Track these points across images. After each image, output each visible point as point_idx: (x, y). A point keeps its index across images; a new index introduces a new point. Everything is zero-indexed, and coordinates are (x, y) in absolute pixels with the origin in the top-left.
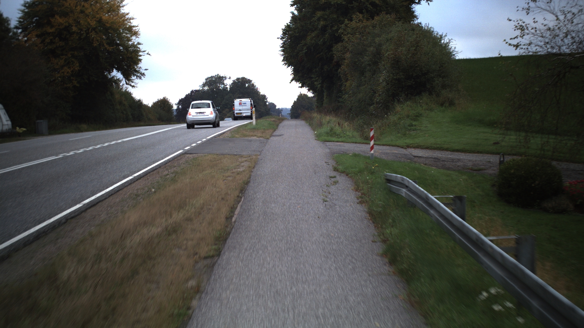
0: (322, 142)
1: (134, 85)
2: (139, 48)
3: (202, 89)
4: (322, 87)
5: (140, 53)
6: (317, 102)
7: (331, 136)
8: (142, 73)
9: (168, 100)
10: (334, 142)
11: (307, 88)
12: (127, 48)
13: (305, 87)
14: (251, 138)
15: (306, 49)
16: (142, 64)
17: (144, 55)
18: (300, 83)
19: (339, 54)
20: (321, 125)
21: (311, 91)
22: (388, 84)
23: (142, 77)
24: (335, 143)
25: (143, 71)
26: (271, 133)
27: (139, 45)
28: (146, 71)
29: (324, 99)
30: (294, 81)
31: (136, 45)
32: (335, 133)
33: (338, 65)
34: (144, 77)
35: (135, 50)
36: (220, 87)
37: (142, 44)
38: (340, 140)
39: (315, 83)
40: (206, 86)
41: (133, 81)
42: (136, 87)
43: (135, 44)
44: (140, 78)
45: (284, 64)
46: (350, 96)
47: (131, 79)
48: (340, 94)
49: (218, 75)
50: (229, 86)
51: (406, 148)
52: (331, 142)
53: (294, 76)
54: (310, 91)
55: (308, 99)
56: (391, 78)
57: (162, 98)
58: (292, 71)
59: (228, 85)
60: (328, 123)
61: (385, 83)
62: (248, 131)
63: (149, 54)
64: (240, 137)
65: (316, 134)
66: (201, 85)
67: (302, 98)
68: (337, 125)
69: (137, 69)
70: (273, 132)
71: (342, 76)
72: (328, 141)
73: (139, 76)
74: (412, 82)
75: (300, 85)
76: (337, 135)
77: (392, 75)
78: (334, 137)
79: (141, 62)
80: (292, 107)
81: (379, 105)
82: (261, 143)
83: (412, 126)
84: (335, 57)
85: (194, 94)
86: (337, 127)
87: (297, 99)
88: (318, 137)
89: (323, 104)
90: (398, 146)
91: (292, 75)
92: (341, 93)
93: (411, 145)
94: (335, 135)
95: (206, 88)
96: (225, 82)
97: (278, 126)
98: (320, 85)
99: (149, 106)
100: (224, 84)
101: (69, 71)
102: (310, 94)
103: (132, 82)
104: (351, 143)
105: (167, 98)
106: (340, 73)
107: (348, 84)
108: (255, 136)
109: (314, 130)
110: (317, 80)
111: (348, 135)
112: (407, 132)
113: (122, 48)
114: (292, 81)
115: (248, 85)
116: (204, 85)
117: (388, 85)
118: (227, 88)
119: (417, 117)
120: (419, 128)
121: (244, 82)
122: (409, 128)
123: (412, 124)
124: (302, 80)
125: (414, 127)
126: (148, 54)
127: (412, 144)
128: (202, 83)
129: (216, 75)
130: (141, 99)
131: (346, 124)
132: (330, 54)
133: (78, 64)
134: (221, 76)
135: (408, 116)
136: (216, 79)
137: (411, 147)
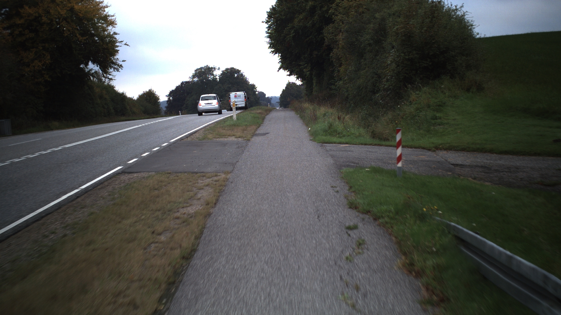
0: (319, 144)
1: (112, 78)
2: (116, 39)
3: (192, 81)
4: (311, 74)
5: (117, 44)
6: (306, 90)
7: (331, 134)
8: (120, 64)
9: (154, 92)
10: (335, 143)
11: (296, 76)
12: (102, 38)
13: (293, 75)
14: (227, 139)
15: (293, 33)
16: (119, 55)
17: (121, 46)
18: (288, 71)
19: (331, 36)
20: (315, 119)
21: (300, 79)
22: (398, 66)
23: (120, 69)
24: (337, 145)
25: (121, 63)
26: (253, 131)
27: (116, 35)
28: (124, 62)
29: (314, 87)
30: (282, 69)
31: (112, 35)
32: (335, 131)
33: (330, 49)
34: (122, 69)
35: (112, 40)
36: (209, 78)
37: (119, 34)
38: (343, 140)
39: (304, 70)
40: (196, 77)
41: (110, 73)
42: (114, 80)
43: (111, 33)
44: (118, 71)
45: (271, 52)
46: (346, 83)
47: (108, 72)
48: (332, 81)
49: (207, 66)
50: (219, 76)
51: (434, 151)
52: (332, 143)
53: (282, 64)
54: (298, 80)
55: (297, 87)
56: (402, 58)
57: (148, 91)
58: (280, 59)
59: (217, 76)
60: (324, 116)
61: (394, 65)
62: (226, 129)
63: (128, 45)
64: (215, 138)
65: (310, 131)
66: (191, 76)
67: (291, 86)
68: (337, 119)
69: (114, 61)
70: (256, 130)
71: (334, 60)
72: (327, 143)
73: (116, 68)
74: (428, 63)
75: (288, 73)
76: (339, 134)
77: (403, 54)
78: (335, 136)
79: (118, 52)
80: (281, 95)
81: (387, 92)
82: (238, 147)
83: (436, 119)
84: (326, 40)
85: (184, 86)
86: (337, 122)
87: (286, 88)
88: (314, 136)
89: (312, 92)
90: (424, 148)
91: (280, 63)
92: (334, 80)
93: (440, 145)
94: (335, 133)
95: (196, 79)
96: (215, 73)
97: (263, 119)
98: (308, 73)
99: (134, 99)
100: (213, 75)
101: (40, 64)
102: (299, 82)
103: (110, 75)
104: (359, 145)
105: (153, 90)
106: (332, 57)
107: (342, 69)
108: (234, 135)
109: (307, 125)
110: (306, 67)
111: (353, 134)
112: (432, 128)
113: (97, 39)
114: (280, 69)
115: (237, 75)
116: (194, 76)
117: (398, 68)
118: (216, 79)
119: (440, 107)
120: (446, 121)
121: (233, 73)
122: (433, 122)
123: (436, 117)
124: (290, 68)
125: (439, 121)
126: (125, 44)
127: (442, 144)
128: (192, 75)
129: (205, 67)
130: (124, 93)
131: (347, 117)
132: (320, 37)
133: (49, 57)
134: (210, 67)
135: (429, 106)
136: (205, 70)
137: (441, 149)
